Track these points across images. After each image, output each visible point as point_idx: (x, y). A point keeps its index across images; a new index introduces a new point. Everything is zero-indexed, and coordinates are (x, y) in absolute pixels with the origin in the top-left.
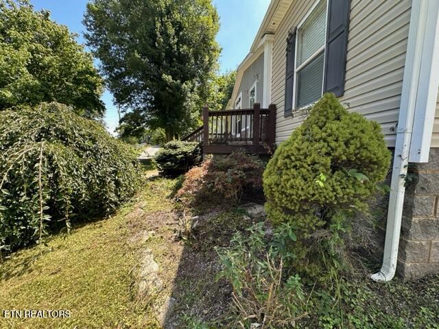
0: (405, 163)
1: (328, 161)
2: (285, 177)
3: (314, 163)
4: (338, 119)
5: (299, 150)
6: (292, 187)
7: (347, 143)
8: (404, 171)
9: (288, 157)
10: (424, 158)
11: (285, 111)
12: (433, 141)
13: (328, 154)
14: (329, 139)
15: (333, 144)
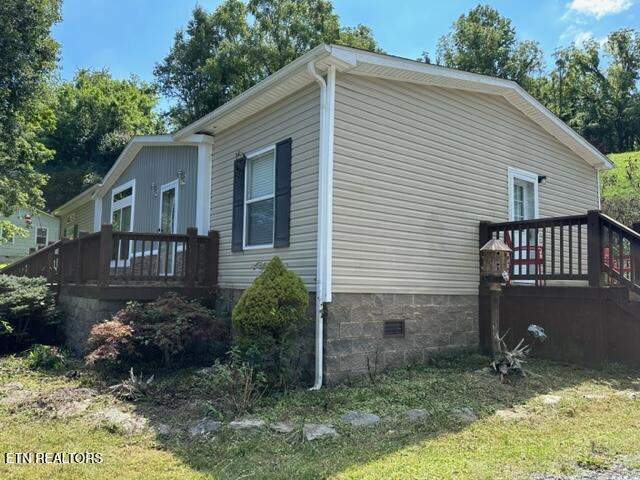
0: (321, 302)
1: (276, 301)
2: (252, 313)
3: (269, 302)
4: (281, 275)
5: (260, 294)
6: (257, 318)
7: (285, 290)
8: (321, 308)
9: (253, 299)
10: (329, 299)
11: (233, 244)
12: (332, 289)
13: (276, 297)
14: (277, 288)
15: (279, 291)
